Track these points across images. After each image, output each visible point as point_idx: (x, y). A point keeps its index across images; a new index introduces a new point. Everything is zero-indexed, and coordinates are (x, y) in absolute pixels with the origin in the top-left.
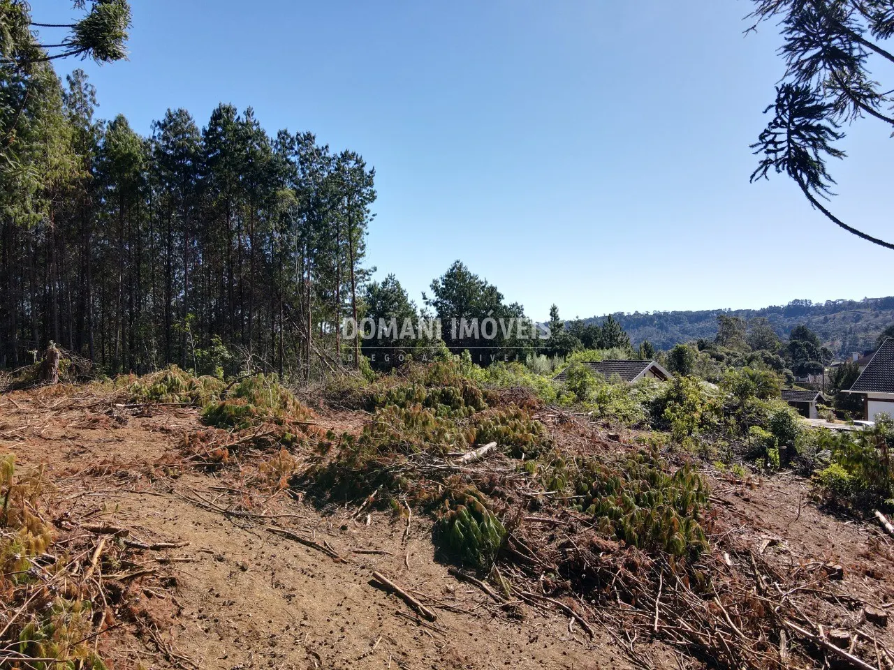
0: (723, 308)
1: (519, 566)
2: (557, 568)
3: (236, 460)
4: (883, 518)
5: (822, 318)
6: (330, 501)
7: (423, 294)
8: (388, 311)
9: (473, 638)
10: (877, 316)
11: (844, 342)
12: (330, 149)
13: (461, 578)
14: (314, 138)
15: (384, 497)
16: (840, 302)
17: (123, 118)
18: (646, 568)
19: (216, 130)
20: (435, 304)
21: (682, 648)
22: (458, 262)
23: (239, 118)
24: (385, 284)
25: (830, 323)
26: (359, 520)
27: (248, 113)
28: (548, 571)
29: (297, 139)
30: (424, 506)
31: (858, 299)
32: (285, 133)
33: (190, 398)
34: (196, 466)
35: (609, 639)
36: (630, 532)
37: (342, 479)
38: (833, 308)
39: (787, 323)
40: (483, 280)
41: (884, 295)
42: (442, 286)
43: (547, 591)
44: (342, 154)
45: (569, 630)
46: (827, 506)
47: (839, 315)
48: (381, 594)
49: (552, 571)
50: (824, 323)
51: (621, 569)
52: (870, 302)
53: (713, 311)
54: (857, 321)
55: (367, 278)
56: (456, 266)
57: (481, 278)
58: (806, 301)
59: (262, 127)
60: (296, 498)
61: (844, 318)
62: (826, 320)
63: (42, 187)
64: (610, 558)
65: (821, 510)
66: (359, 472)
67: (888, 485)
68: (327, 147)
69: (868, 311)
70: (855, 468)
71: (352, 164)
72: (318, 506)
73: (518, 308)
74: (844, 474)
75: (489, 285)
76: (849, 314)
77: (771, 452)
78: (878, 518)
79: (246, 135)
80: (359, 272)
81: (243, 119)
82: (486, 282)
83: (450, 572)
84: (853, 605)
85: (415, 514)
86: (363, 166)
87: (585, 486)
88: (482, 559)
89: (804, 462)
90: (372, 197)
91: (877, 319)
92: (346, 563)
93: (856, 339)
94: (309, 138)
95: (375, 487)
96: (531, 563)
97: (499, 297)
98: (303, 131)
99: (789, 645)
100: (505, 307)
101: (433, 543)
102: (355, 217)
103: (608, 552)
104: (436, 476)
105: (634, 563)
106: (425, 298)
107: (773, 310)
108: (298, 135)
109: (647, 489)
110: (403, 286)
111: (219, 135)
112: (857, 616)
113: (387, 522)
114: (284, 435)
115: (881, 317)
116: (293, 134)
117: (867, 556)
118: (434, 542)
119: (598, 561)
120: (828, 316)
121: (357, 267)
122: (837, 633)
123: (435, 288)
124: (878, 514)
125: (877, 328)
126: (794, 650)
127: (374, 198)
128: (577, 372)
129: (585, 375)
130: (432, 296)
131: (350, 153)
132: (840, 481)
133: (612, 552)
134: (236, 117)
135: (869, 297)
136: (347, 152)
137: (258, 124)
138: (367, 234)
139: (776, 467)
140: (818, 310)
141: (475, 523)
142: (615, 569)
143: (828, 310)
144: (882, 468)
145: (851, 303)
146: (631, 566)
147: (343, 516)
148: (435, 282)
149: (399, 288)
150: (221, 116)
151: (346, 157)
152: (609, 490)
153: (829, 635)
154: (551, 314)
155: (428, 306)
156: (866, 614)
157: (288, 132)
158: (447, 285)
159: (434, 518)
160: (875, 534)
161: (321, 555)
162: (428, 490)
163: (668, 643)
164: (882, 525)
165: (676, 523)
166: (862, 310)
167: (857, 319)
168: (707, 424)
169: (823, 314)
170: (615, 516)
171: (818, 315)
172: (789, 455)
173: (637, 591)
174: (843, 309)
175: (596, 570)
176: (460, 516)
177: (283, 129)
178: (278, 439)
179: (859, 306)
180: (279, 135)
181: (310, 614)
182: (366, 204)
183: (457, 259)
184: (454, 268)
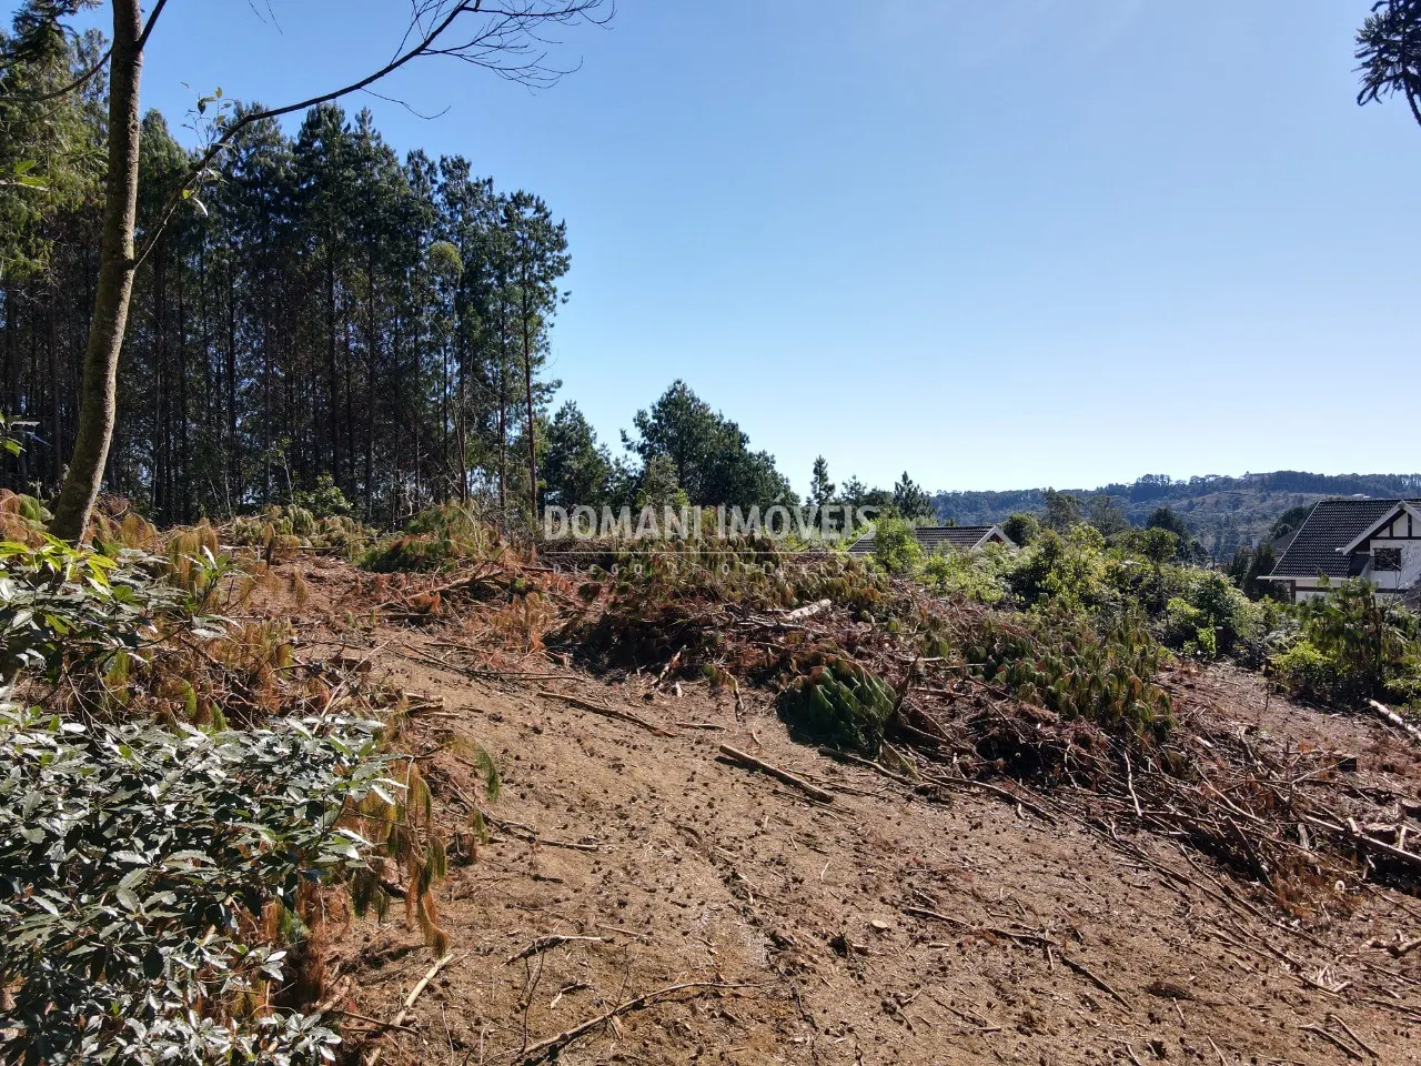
0: (1041, 487)
1: (915, 747)
2: (974, 749)
3: (451, 611)
4: (1382, 708)
5: (1185, 502)
6: (612, 665)
7: (623, 433)
8: (565, 458)
9: (893, 822)
10: (1263, 500)
11: (1218, 539)
12: (494, 185)
13: (843, 760)
14: (468, 165)
15: (691, 661)
16: (1211, 479)
17: (158, 116)
18: (1103, 745)
19: (311, 145)
20: (641, 450)
21: (1181, 839)
22: (679, 382)
23: (349, 127)
24: (560, 416)
25: (1198, 509)
26: (664, 691)
27: (363, 119)
28: (961, 752)
29: (443, 167)
30: (753, 676)
31: (1237, 474)
32: (420, 154)
33: (329, 544)
34: (391, 619)
35: (1078, 827)
36: (1067, 701)
37: (624, 636)
38: (1201, 487)
39: (1134, 509)
40: (716, 413)
41: (1273, 470)
42: (652, 421)
43: (967, 775)
44: (512, 197)
45: (1019, 817)
46: (1299, 697)
47: (1210, 499)
48: (739, 773)
49: (969, 752)
50: (1188, 511)
51: (1071, 745)
52: (1254, 479)
53: (1027, 492)
54: (1236, 507)
55: (546, 397)
56: (675, 389)
57: (714, 410)
58: (1162, 476)
59: (385, 140)
60: (559, 662)
61: (1217, 503)
62: (1191, 507)
63: (38, 215)
64: (1051, 731)
65: (1293, 700)
66: (652, 625)
67: (1380, 669)
68: (490, 181)
69: (1252, 492)
70: (1332, 645)
71: (529, 213)
72: (598, 673)
73: (767, 459)
74: (1315, 656)
75: (726, 420)
76: (1225, 497)
77: (1203, 634)
78: (1375, 708)
79: (362, 154)
80: (538, 386)
81: (355, 128)
82: (721, 416)
83: (822, 753)
84: (1384, 798)
85: (741, 685)
86: (546, 216)
87: (981, 651)
88: (861, 737)
89: (1249, 646)
90: (562, 267)
91: (1264, 504)
92: (671, 736)
93: (1234, 534)
94: (461, 165)
95: (676, 647)
96: (935, 743)
97: (743, 439)
98: (451, 154)
99: (1313, 843)
100: (751, 455)
101: (782, 721)
102: (535, 298)
103: (1048, 723)
104: (761, 636)
105: (1087, 737)
106: (625, 440)
107: (1114, 490)
108: (443, 160)
109: (1073, 654)
110: (588, 420)
111: (317, 154)
112: (1393, 812)
113: (705, 694)
114: (514, 581)
115: (1269, 502)
116: (433, 156)
117: (1375, 750)
118: (782, 717)
119: (1035, 735)
120: (1194, 500)
121: (535, 379)
122: (1376, 827)
123: (640, 422)
124: (1374, 703)
125: (1265, 517)
126: (1321, 849)
127: (567, 268)
128: (890, 536)
129: (903, 541)
130: (636, 436)
131: (526, 194)
132: (1309, 667)
133: (1053, 724)
134: (344, 126)
135: (1252, 472)
136: (520, 194)
137: (378, 137)
138: (552, 326)
139: (1210, 657)
140: (1180, 490)
141: (846, 688)
142: (1065, 745)
143: (1193, 491)
144: (1373, 642)
145: (1227, 481)
146: (1083, 741)
147: (641, 683)
148: (642, 414)
149: (582, 423)
150: (321, 120)
151: (520, 200)
152: (1019, 653)
153: (1364, 830)
154: (815, 471)
155: (630, 453)
156: (1404, 807)
157: (425, 154)
158: (660, 419)
159: (775, 689)
160: (1378, 726)
161: (629, 726)
162: (753, 655)
163: (1159, 834)
164: (1384, 717)
165: (1137, 684)
166: (1242, 492)
167: (1236, 504)
168: (1097, 603)
169: (1186, 496)
170: (1041, 683)
171: (1180, 499)
172: (1227, 639)
173: (1097, 773)
174: (1217, 489)
175: (1036, 746)
176: (822, 680)
177: (415, 148)
178: (504, 586)
179: (1238, 484)
180: (409, 159)
181: (657, 786)
182: (552, 278)
183: (676, 378)
184: (671, 393)
